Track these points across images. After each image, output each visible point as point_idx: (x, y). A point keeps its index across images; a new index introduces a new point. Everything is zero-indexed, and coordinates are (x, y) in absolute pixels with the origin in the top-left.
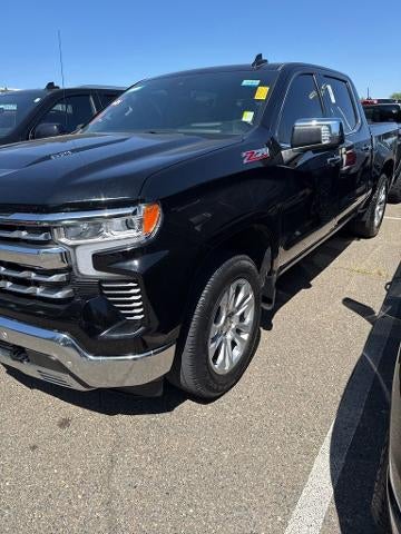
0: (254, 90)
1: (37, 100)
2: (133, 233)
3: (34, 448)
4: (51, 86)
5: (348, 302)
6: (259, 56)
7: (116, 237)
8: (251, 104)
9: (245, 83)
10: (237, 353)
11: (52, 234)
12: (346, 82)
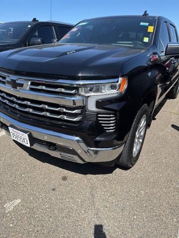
0: (147, 27)
1: (29, 26)
2: (115, 91)
3: (54, 190)
4: (35, 20)
5: (173, 126)
6: (146, 12)
7: (107, 93)
8: (148, 35)
9: (142, 24)
10: (138, 148)
11: (78, 90)
12: (174, 27)
